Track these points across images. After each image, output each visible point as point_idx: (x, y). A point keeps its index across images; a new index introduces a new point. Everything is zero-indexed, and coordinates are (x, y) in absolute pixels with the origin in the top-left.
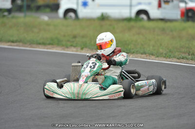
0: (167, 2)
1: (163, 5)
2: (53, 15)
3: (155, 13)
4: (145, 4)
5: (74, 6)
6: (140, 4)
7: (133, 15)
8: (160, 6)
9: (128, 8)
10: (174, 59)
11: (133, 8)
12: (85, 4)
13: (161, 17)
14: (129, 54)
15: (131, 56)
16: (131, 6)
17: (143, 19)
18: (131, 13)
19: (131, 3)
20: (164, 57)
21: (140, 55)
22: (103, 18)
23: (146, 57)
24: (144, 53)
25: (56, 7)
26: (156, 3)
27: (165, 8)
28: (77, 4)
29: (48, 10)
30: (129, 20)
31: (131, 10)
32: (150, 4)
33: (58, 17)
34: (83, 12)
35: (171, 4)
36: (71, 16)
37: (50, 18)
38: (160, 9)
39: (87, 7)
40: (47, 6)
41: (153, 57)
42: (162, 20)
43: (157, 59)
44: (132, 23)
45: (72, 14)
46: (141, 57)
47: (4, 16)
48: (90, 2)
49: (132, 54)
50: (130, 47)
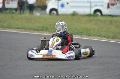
0: (113, 5)
1: (110, 6)
2: (43, 12)
3: (105, 11)
4: (99, 6)
5: (56, 7)
6: (96, 6)
7: (92, 12)
8: (108, 7)
9: (89, 8)
10: (118, 39)
11: (92, 8)
12: (62, 6)
13: (109, 14)
14: (90, 37)
15: (91, 38)
16: (91, 7)
17: (98, 15)
18: (91, 11)
19: (91, 5)
20: (112, 38)
21: (97, 37)
22: (74, 14)
23: (100, 39)
24: (99, 36)
25: (45, 7)
26: (106, 6)
27: (111, 8)
28: (58, 6)
29: (40, 9)
30: (89, 15)
31: (91, 9)
32: (102, 6)
33: (46, 14)
34: (61, 11)
35: (115, 6)
36: (54, 13)
37: (41, 14)
38: (109, 9)
39: (64, 8)
40: (39, 7)
41: (105, 38)
42: (110, 15)
43: (107, 39)
44: (92, 18)
45: (55, 12)
46: (97, 39)
47: (13, 13)
48: (66, 5)
49: (92, 36)
50: (90, 32)
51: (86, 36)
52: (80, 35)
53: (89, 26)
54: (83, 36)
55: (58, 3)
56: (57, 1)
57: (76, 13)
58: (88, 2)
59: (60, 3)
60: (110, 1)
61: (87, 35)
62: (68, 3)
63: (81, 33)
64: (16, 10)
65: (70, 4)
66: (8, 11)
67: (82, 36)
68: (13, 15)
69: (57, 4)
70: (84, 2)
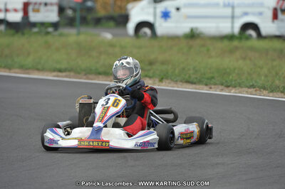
1: (280, 15)
2: (119, 31)
3: (268, 27)
4: (254, 14)
5: (150, 19)
6: (246, 14)
7: (237, 30)
8: (275, 17)
9: (230, 20)
11: (236, 20)
12: (166, 15)
13: (277, 33)
14: (230, 88)
15: (232, 91)
16: (233, 17)
17: (250, 36)
18: (232, 27)
19: (233, 12)
20: (282, 92)
21: (246, 89)
22: (193, 35)
23: (254, 93)
24: (252, 86)
25: (124, 19)
26: (270, 14)
27: (282, 20)
28: (155, 15)
29: (112, 24)
30: (231, 37)
31: (233, 23)
32: (261, 14)
33: (126, 35)
34: (163, 28)
36: (145, 33)
37: (114, 35)
38: (275, 21)
39: (169, 20)
40: (111, 18)
41: (265, 92)
43: (271, 94)
44: (236, 43)
45: (147, 30)
46: (247, 93)
47: (48, 33)
48: (173, 12)
49: (235, 87)
50: (231, 77)
51: (221, 87)
52: (206, 85)
53: (228, 62)
54: (213, 87)
55: (155, 8)
56: (153, 5)
57: (198, 32)
58: (226, 5)
59: (161, 7)
60: (278, 3)
61: (222, 85)
62: (178, 9)
63: (208, 79)
64: (55, 25)
65: (183, 11)
66: (35, 30)
67: (211, 88)
68: (49, 38)
69: (151, 10)
70: (217, 5)
